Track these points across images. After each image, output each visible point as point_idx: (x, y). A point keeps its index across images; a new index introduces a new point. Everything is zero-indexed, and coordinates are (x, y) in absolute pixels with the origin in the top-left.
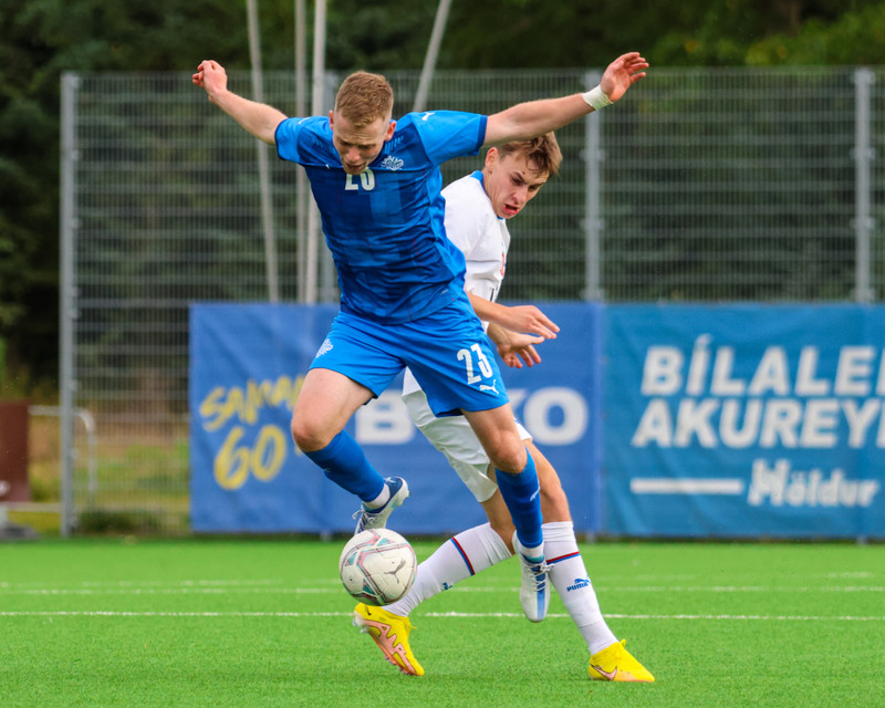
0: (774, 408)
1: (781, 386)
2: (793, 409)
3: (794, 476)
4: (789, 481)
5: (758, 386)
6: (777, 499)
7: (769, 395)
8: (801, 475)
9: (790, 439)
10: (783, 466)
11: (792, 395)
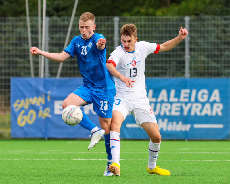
0: (164, 105)
1: (166, 100)
2: (169, 105)
3: (169, 123)
4: (168, 124)
5: (159, 100)
6: (165, 129)
7: (162, 102)
8: (171, 123)
9: (168, 113)
10: (166, 120)
11: (168, 102)
